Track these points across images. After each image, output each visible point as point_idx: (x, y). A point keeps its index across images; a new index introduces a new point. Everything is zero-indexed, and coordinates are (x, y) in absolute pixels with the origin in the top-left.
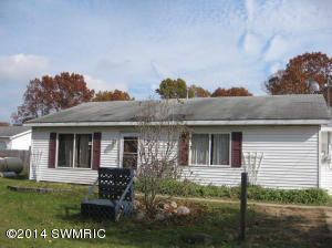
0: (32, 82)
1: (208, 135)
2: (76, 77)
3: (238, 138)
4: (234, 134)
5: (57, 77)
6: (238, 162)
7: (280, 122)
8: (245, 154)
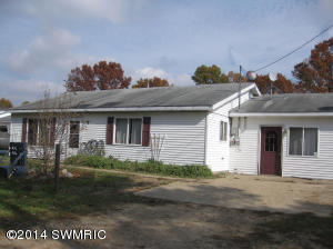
0: (73, 71)
1: (126, 120)
2: (113, 66)
3: (147, 122)
4: (145, 119)
5: (96, 66)
6: (146, 143)
7: (175, 108)
8: (152, 136)
